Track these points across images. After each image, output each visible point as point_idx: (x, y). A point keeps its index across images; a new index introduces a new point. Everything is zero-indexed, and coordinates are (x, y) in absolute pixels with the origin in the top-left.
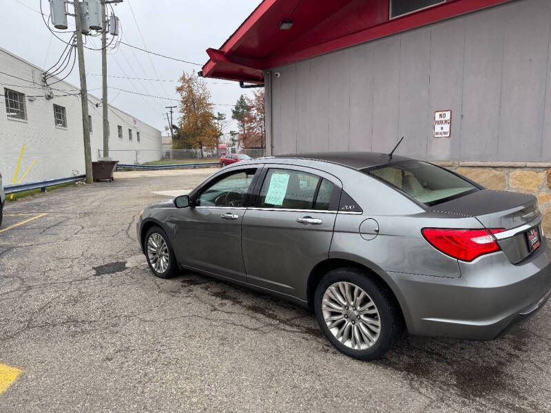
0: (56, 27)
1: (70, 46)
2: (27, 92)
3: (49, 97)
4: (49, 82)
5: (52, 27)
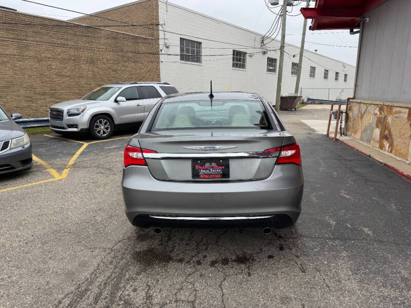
0: (271, 4)
1: (278, 16)
2: (248, 51)
3: (264, 53)
4: (265, 42)
5: (269, 4)
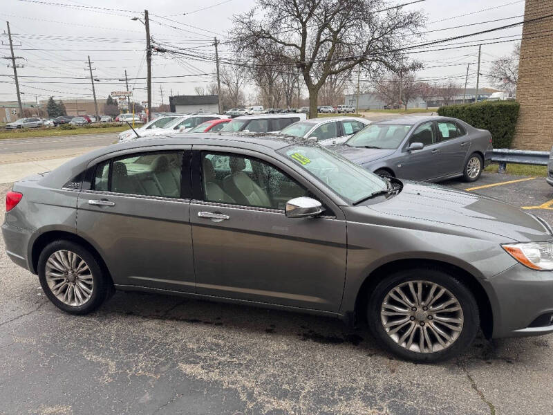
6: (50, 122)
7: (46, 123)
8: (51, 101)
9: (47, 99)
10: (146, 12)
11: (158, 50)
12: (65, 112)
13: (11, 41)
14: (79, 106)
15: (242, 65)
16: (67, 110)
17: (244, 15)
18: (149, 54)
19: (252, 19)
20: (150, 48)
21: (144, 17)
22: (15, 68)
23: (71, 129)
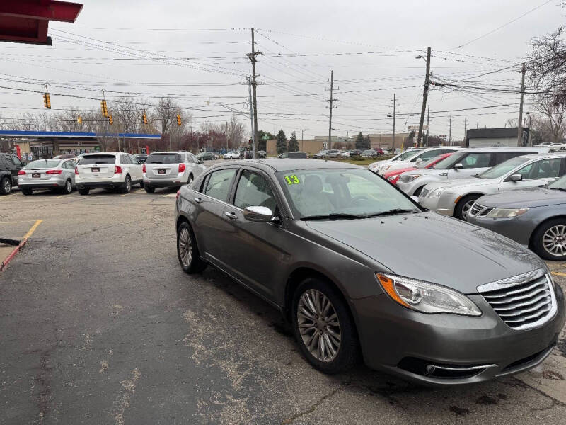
6: (347, 154)
7: (343, 154)
8: (360, 135)
9: (358, 134)
10: (429, 49)
11: (437, 84)
12: (370, 145)
13: (332, 86)
14: (382, 139)
15: (543, 93)
16: (371, 143)
17: (548, 37)
18: (426, 89)
19: (558, 38)
20: (428, 83)
21: (426, 54)
22: (331, 109)
23: (360, 160)
